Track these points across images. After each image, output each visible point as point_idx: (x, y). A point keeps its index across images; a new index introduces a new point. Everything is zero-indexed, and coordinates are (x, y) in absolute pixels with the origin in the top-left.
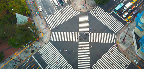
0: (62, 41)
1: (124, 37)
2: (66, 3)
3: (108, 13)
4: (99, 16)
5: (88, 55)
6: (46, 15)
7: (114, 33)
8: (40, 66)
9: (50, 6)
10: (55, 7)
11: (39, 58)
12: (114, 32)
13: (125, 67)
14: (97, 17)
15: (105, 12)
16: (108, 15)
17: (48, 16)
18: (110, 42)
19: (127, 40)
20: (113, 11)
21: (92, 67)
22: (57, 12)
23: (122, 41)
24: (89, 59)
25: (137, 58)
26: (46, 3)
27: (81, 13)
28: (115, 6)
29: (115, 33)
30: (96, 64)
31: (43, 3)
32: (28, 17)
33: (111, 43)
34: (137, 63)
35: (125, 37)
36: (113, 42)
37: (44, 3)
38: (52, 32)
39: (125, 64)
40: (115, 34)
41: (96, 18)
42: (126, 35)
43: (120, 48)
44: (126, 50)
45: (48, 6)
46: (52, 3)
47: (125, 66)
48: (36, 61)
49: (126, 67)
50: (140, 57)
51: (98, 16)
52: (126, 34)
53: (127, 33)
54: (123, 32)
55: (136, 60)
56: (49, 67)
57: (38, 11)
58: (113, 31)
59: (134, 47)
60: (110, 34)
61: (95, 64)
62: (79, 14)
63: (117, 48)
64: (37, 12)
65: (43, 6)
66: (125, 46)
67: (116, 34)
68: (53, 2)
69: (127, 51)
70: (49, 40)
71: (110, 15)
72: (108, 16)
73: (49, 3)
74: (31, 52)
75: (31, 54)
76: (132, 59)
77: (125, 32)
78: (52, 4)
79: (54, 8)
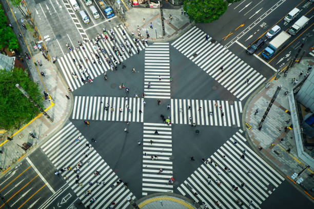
0: (101, 119)
1: (265, 110)
2: (110, 21)
3: (222, 46)
4: (197, 55)
5: (168, 158)
6: (61, 52)
7: (238, 100)
8: (47, 184)
9: (70, 30)
10: (81, 31)
11: (43, 164)
12: (238, 97)
13: (266, 192)
14: (193, 57)
15: (214, 44)
16: (223, 52)
17: (65, 56)
18: (225, 125)
19: (274, 119)
20: (236, 41)
21: (179, 189)
22: (87, 43)
23: (260, 121)
24: (171, 168)
25: (301, 170)
26: (58, 20)
27: (150, 46)
28: (242, 25)
29: (241, 99)
30: (188, 181)
31: (51, 21)
32: (15, 57)
33: (230, 125)
34: (300, 181)
35: (268, 110)
36: (234, 123)
37: (54, 21)
38: (76, 97)
39: (268, 184)
40: (240, 103)
41: (190, 59)
42: (270, 106)
43: (252, 140)
44: (271, 147)
45: (65, 29)
46: (76, 21)
47: (268, 190)
48: (36, 170)
49: (270, 192)
50: (309, 167)
51: (195, 55)
52: (269, 102)
53: (273, 101)
54: (262, 98)
55: (299, 174)
56: (67, 185)
57: (39, 42)
58: (235, 94)
59: (291, 138)
60: (227, 102)
61: (186, 182)
62: (144, 50)
63: (245, 140)
64: (37, 44)
65: (51, 28)
66: (268, 134)
67: (242, 101)
68: (77, 18)
69: (273, 150)
70: (68, 119)
71: (228, 50)
72: (223, 54)
73: (67, 20)
74: (22, 148)
75: (24, 152)
76: (286, 171)
77: (267, 97)
78: (75, 23)
79: (81, 33)
